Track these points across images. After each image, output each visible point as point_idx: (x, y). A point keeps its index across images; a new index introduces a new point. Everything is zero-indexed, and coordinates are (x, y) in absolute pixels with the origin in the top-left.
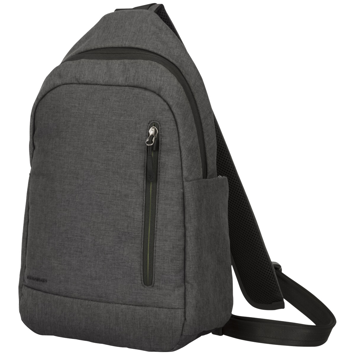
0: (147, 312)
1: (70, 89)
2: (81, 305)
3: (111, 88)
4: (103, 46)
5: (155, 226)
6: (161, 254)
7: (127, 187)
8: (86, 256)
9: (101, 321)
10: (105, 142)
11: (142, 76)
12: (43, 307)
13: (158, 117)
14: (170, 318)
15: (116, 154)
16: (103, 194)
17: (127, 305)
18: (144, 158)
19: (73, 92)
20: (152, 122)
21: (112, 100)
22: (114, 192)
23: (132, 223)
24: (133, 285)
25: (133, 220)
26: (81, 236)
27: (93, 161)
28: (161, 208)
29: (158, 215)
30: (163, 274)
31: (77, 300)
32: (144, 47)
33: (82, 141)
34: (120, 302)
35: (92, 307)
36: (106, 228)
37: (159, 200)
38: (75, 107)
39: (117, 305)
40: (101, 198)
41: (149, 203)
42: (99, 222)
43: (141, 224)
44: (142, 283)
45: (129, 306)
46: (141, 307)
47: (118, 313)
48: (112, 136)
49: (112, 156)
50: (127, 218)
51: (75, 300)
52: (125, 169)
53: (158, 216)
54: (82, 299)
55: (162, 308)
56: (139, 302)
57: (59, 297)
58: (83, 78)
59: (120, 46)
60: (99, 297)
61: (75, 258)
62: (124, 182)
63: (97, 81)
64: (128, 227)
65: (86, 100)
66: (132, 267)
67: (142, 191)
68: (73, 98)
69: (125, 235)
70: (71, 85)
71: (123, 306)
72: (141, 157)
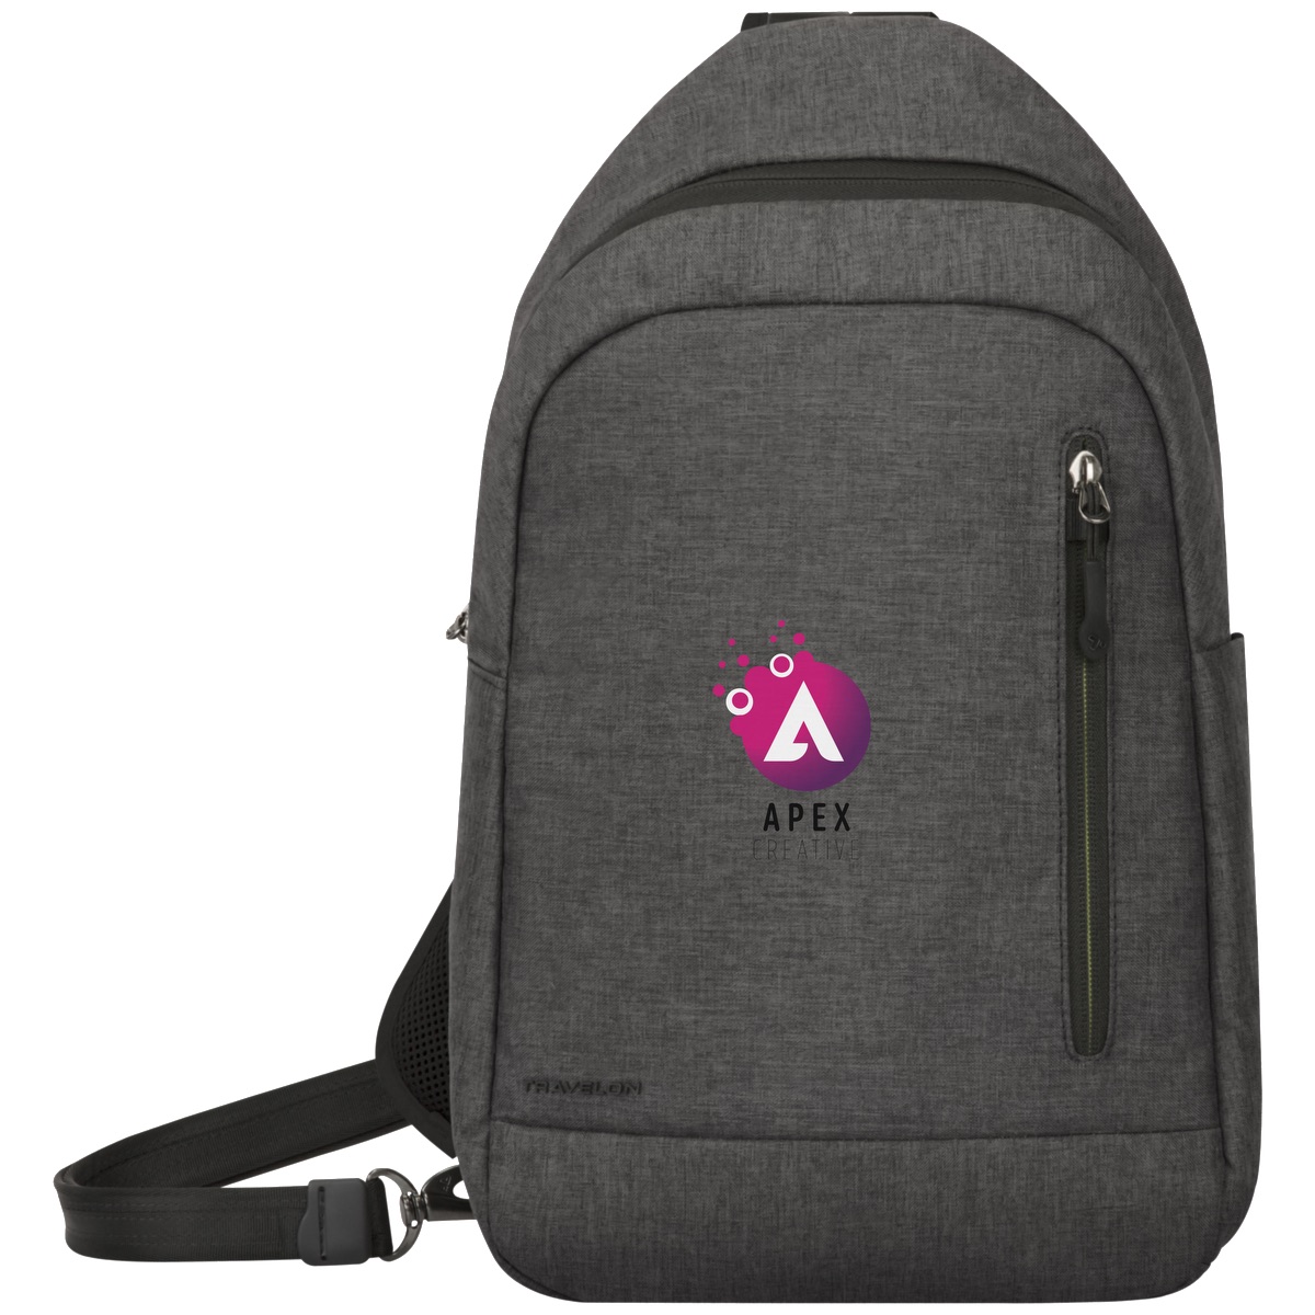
0: (1091, 1154)
1: (704, 330)
2: (814, 1161)
3: (885, 312)
4: (797, 154)
5: (1110, 827)
6: (1135, 930)
7: (992, 686)
8: (830, 969)
9: (903, 1215)
10: (887, 520)
11: (1017, 264)
12: (625, 1192)
13: (1097, 414)
14: (1175, 1167)
15: (941, 565)
16: (893, 721)
17: (1007, 1136)
18: (1054, 572)
19: (716, 342)
20: (1077, 434)
21: (899, 358)
22: (942, 712)
23: (1020, 824)
24: (1031, 1057)
25: (1025, 810)
26: (803, 894)
27: (844, 597)
28: (1126, 755)
29: (1117, 784)
30: (1144, 1004)
31: (795, 1143)
32: (982, 157)
33: (787, 524)
34: (984, 1130)
35: (865, 1162)
36: (913, 852)
37: (1117, 726)
38: (737, 396)
39: (972, 1143)
40: (889, 737)
41: (1080, 743)
42: (884, 829)
43: (1057, 824)
44: (1066, 1045)
45: (1017, 1140)
46: (1065, 1139)
47: (977, 1174)
48: (918, 496)
49: (923, 574)
50: (999, 806)
51: (785, 1146)
52: (985, 619)
53: (1117, 789)
54: (816, 1139)
55: (1144, 1131)
56: (1058, 1121)
57: (710, 1144)
58: (756, 283)
59: (878, 154)
60: (894, 1122)
61: (779, 980)
62: (980, 670)
63: (819, 290)
64: (1005, 839)
65: (784, 367)
66: (1030, 988)
67: (1054, 697)
68: (722, 364)
69: (994, 872)
70: (703, 313)
71: (996, 1142)
72: (1045, 569)
